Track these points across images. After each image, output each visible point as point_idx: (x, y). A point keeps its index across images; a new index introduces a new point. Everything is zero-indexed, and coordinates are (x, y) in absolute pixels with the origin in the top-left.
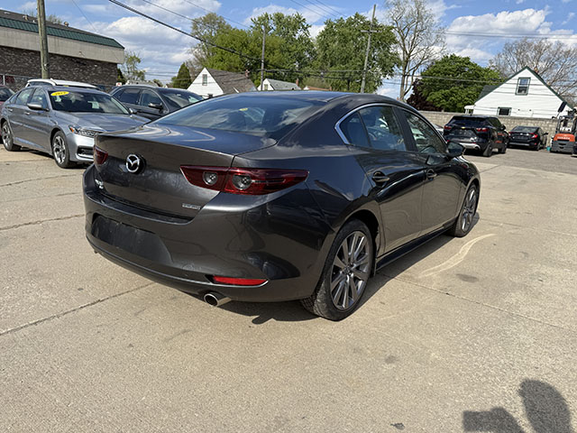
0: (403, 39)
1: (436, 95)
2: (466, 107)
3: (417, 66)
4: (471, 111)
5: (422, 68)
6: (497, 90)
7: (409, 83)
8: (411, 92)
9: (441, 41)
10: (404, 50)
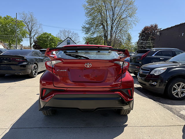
0: (28, 26)
3: (34, 35)
5: (36, 36)
7: (33, 41)
8: (34, 44)
9: (41, 28)
10: (29, 29)
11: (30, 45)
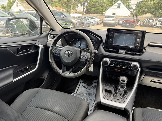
1: (93, 9)
2: (103, 13)
4: (105, 14)
6: (111, 8)
7: (85, 5)
11: (83, 10)
